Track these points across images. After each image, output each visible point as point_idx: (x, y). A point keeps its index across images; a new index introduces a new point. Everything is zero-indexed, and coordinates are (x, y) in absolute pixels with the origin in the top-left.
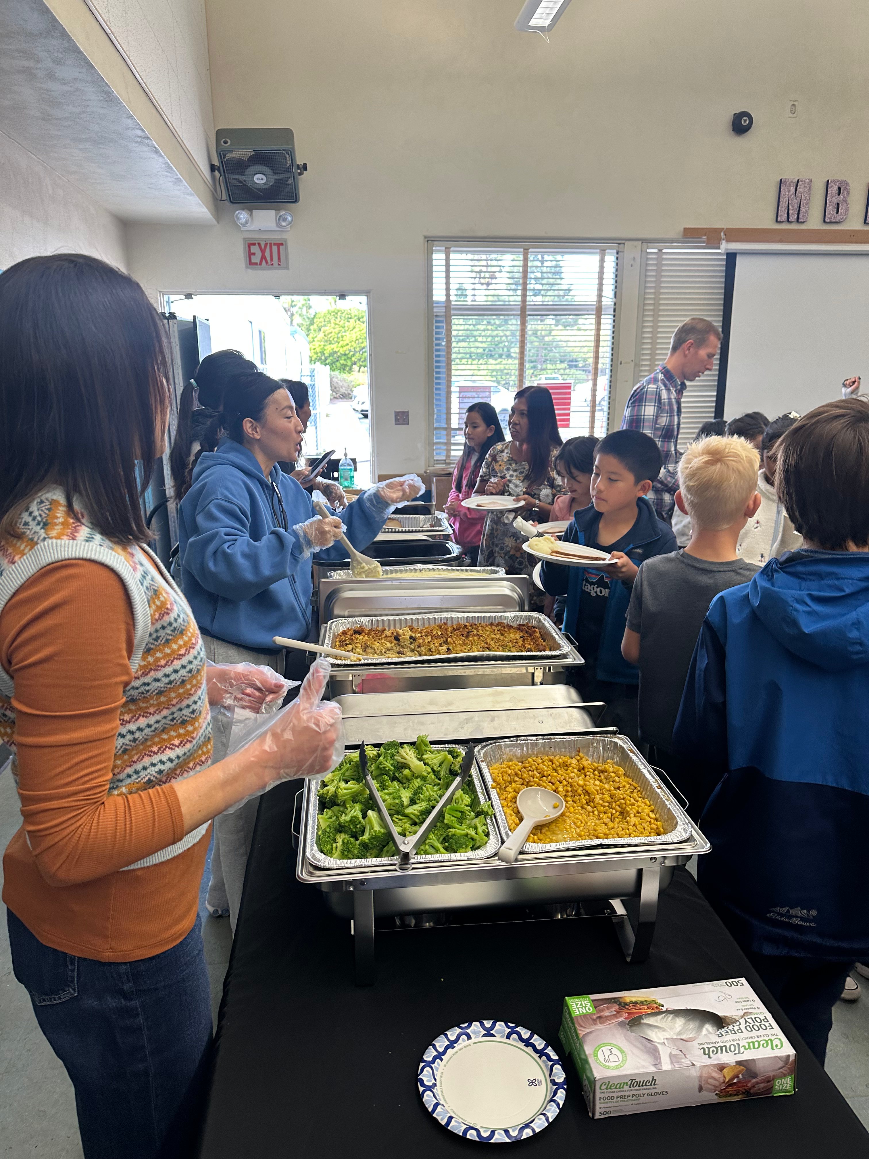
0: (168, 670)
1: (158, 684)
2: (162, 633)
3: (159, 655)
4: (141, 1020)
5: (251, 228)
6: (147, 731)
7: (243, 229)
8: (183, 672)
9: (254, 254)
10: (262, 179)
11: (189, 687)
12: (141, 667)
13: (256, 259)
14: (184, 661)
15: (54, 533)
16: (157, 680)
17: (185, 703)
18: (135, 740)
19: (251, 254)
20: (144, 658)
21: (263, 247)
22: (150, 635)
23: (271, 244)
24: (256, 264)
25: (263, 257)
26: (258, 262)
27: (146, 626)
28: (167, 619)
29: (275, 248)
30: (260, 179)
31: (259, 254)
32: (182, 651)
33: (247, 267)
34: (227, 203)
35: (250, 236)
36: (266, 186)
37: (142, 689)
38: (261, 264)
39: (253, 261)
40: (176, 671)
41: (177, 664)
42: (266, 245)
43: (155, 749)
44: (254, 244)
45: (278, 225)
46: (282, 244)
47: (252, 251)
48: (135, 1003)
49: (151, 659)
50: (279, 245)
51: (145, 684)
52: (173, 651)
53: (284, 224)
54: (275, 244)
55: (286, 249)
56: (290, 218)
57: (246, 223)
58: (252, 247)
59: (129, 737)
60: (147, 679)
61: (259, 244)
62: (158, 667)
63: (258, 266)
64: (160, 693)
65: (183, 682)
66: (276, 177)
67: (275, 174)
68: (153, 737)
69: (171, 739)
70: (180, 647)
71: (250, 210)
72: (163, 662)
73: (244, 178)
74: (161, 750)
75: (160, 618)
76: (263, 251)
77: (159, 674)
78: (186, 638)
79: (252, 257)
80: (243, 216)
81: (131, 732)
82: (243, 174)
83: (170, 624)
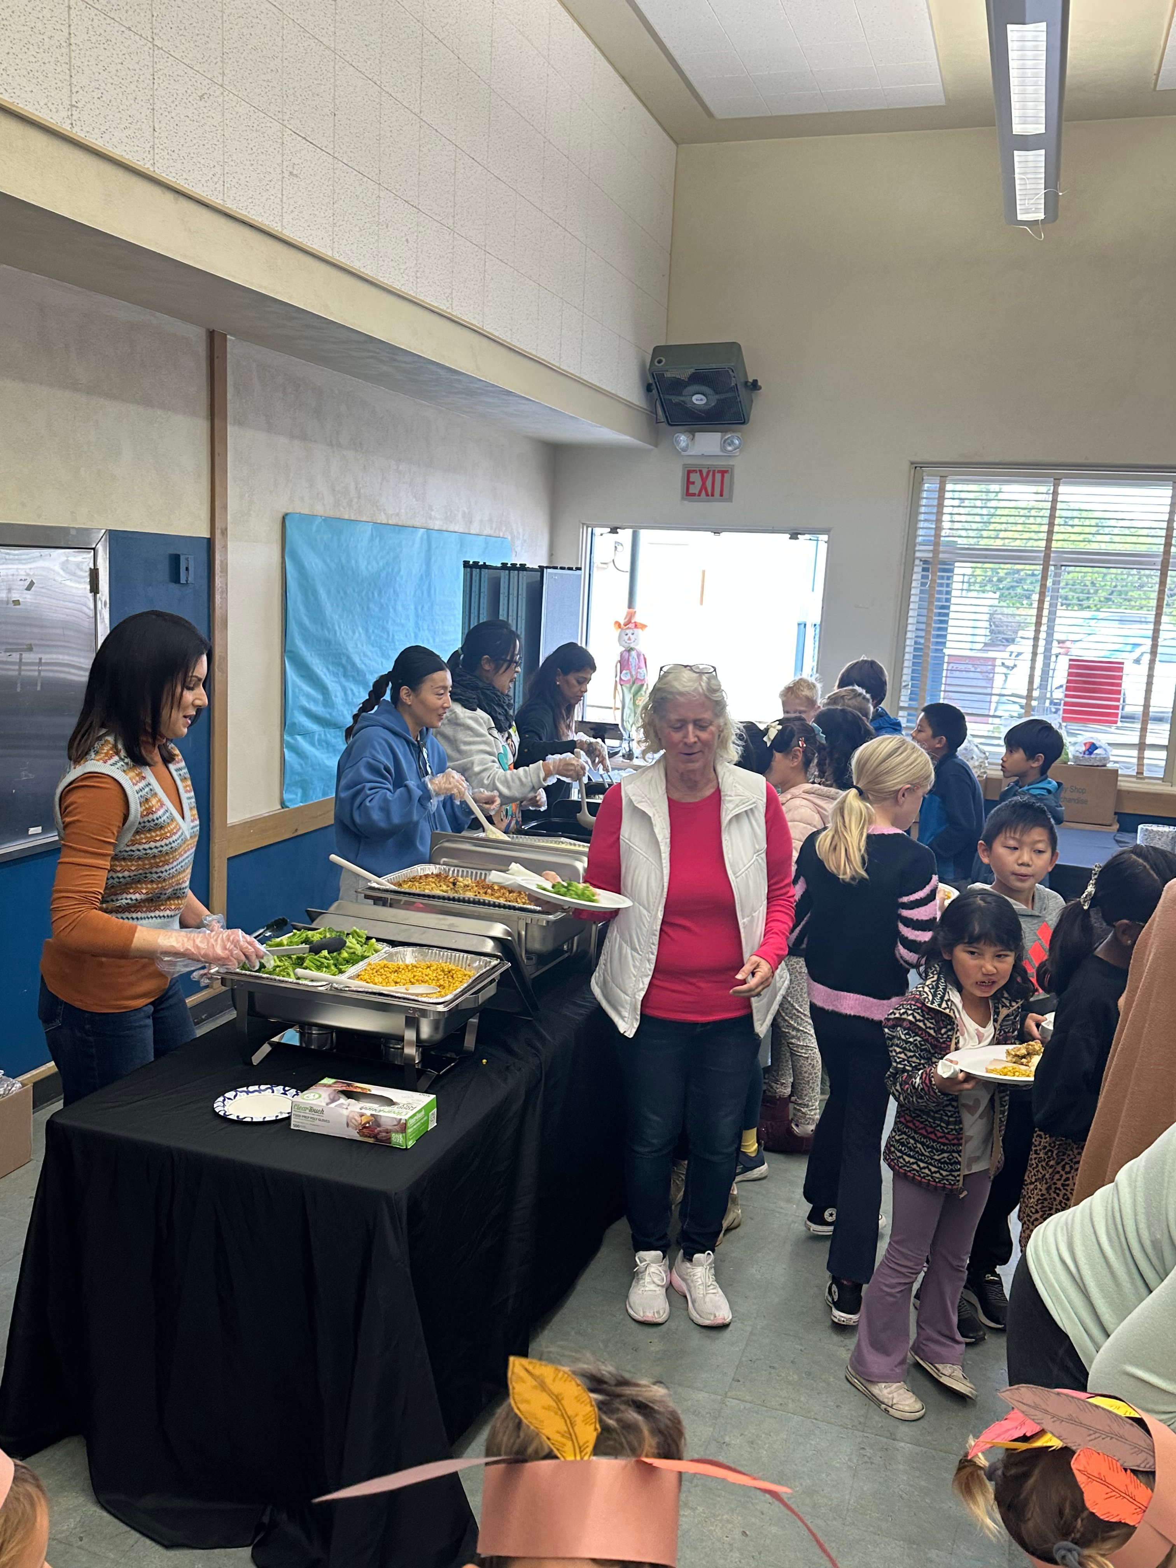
0: (146, 846)
1: (138, 853)
2: (147, 824)
3: (142, 836)
4: (94, 1051)
5: (690, 454)
6: (128, 879)
7: (683, 453)
8: (155, 851)
9: (693, 483)
10: (701, 400)
11: (158, 860)
12: (132, 840)
13: (694, 489)
14: (158, 844)
15: (97, 758)
16: (139, 850)
17: (154, 870)
18: (120, 882)
19: (689, 483)
20: (134, 836)
21: (704, 474)
22: (140, 823)
23: (714, 471)
24: (694, 495)
25: (704, 487)
26: (697, 492)
27: (136, 817)
28: (151, 817)
29: (718, 476)
30: (698, 400)
31: (699, 483)
32: (158, 838)
33: (683, 498)
34: (664, 425)
35: (689, 462)
36: (708, 407)
37: (130, 853)
38: (699, 495)
39: (691, 491)
40: (151, 849)
41: (152, 845)
42: (708, 472)
43: (131, 891)
44: (695, 471)
45: (723, 449)
46: (726, 472)
47: (691, 480)
48: (91, 1039)
49: (138, 837)
50: (723, 473)
51: (131, 850)
52: (152, 837)
53: (730, 448)
54: (719, 472)
55: (732, 478)
56: (737, 442)
57: (687, 446)
58: (692, 475)
59: (117, 880)
60: (133, 848)
61: (701, 471)
62: (141, 843)
63: (697, 497)
64: (139, 858)
65: (154, 856)
66: (717, 397)
67: (717, 393)
68: (132, 883)
69: (142, 888)
70: (157, 836)
71: (693, 432)
72: (144, 841)
73: (682, 398)
74: (134, 893)
75: (148, 814)
76: (704, 480)
77: (141, 847)
78: (163, 832)
79: (691, 486)
80: (683, 439)
81: (118, 878)
82: (680, 394)
83: (153, 820)
